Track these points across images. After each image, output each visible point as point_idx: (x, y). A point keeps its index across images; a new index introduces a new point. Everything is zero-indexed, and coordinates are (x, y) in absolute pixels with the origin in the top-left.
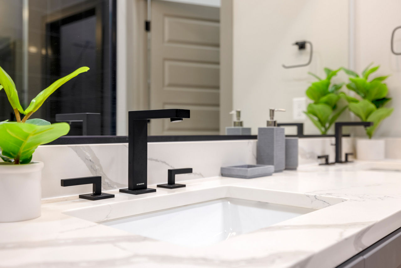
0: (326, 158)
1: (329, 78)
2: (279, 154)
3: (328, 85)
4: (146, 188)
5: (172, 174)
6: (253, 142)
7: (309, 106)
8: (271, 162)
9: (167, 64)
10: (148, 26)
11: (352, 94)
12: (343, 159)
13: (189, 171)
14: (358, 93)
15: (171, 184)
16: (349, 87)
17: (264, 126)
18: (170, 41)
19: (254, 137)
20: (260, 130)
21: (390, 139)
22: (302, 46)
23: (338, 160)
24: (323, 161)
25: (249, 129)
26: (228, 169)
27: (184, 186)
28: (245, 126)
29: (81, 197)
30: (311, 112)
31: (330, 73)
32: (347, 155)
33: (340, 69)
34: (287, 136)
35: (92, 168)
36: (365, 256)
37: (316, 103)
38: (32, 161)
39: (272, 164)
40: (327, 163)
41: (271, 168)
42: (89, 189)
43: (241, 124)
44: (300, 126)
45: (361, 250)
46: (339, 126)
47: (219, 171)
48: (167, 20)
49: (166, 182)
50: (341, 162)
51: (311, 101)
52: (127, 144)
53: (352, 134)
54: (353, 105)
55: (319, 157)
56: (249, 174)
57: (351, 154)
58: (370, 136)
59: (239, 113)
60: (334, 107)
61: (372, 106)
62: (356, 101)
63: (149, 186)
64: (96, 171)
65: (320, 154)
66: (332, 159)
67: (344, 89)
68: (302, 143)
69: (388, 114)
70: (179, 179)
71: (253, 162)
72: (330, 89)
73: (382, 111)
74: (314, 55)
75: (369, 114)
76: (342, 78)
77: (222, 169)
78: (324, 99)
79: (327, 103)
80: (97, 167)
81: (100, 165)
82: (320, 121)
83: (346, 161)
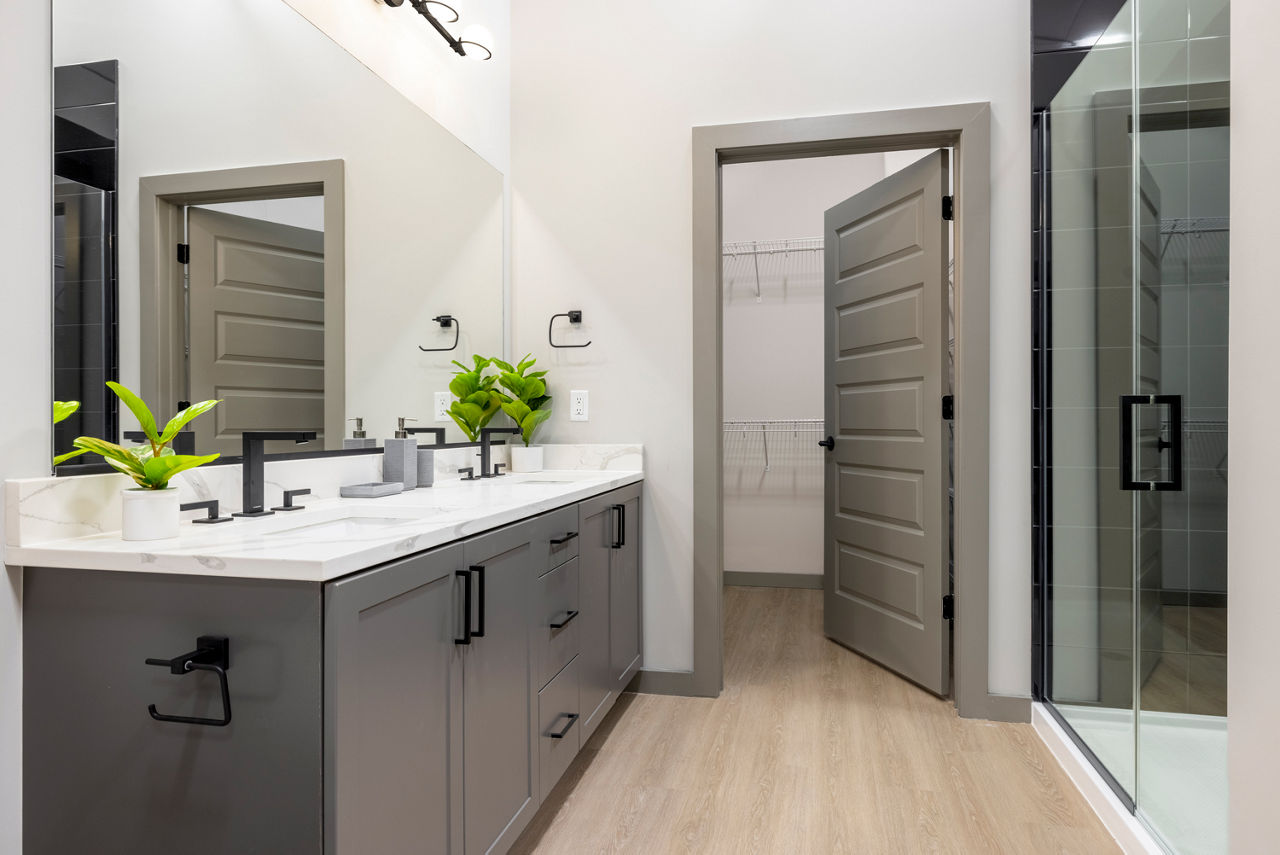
0: (470, 471)
1: (478, 371)
2: (410, 469)
3: (477, 379)
4: (262, 511)
5: (288, 496)
6: (378, 457)
7: (454, 404)
8: (400, 479)
9: (222, 320)
10: (183, 253)
11: (507, 392)
12: (492, 471)
13: (307, 492)
14: (513, 391)
15: (288, 505)
16: (502, 382)
17: (392, 437)
18: (227, 282)
19: (380, 450)
20: (387, 442)
21: (549, 446)
22: (446, 322)
23: (485, 474)
24: (465, 475)
25: (374, 441)
26: (350, 488)
27: (303, 507)
28: (368, 436)
29: (194, 522)
30: (456, 413)
31: (481, 362)
32: (496, 466)
33: (491, 360)
34: (419, 447)
35: (200, 493)
36: (465, 542)
37: (463, 401)
38: (168, 486)
39: (402, 481)
40: (471, 477)
41: (400, 485)
42: (204, 513)
43: (363, 434)
44: (440, 433)
45: (460, 537)
46: (485, 432)
47: (338, 491)
48: (221, 246)
49: (282, 505)
50: (488, 476)
51: (457, 399)
52: (241, 465)
53: (508, 441)
54: (505, 406)
55: (460, 471)
56: (374, 493)
57: (504, 465)
58: (526, 442)
59: (360, 422)
60: (486, 406)
61: (527, 408)
62: (509, 401)
63: (267, 509)
64: (203, 495)
65: (463, 467)
66: (477, 472)
67: (497, 385)
68: (439, 455)
69: (546, 417)
70: (296, 501)
71: (380, 481)
72: (481, 383)
73: (538, 414)
74: (460, 335)
75: (524, 416)
76: (494, 371)
77: (342, 489)
78: (472, 396)
79: (475, 402)
80: (205, 492)
81: (208, 490)
82: (467, 423)
83: (496, 473)
